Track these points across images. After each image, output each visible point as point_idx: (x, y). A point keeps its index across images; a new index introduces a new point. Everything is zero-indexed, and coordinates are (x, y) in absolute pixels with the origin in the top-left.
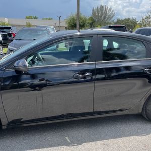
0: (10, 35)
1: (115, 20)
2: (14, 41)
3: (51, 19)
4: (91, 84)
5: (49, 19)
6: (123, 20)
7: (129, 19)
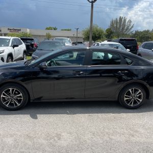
0: (32, 45)
1: (134, 32)
2: (37, 51)
3: (70, 30)
4: (83, 80)
5: (68, 30)
6: (142, 32)
7: (148, 31)
